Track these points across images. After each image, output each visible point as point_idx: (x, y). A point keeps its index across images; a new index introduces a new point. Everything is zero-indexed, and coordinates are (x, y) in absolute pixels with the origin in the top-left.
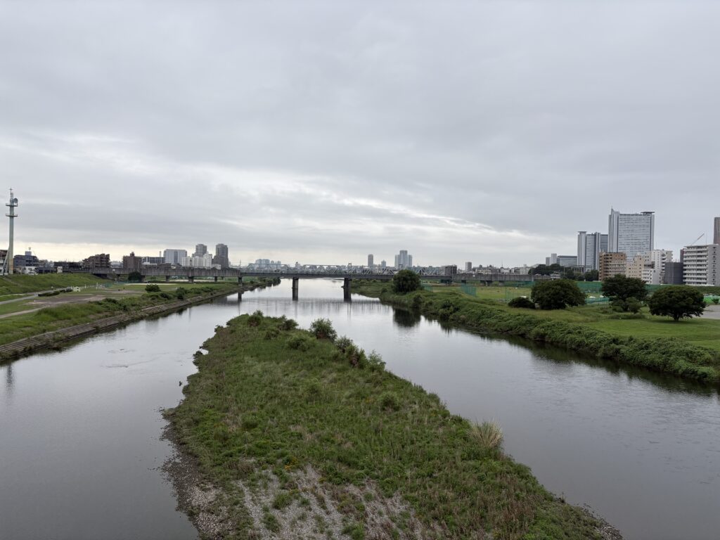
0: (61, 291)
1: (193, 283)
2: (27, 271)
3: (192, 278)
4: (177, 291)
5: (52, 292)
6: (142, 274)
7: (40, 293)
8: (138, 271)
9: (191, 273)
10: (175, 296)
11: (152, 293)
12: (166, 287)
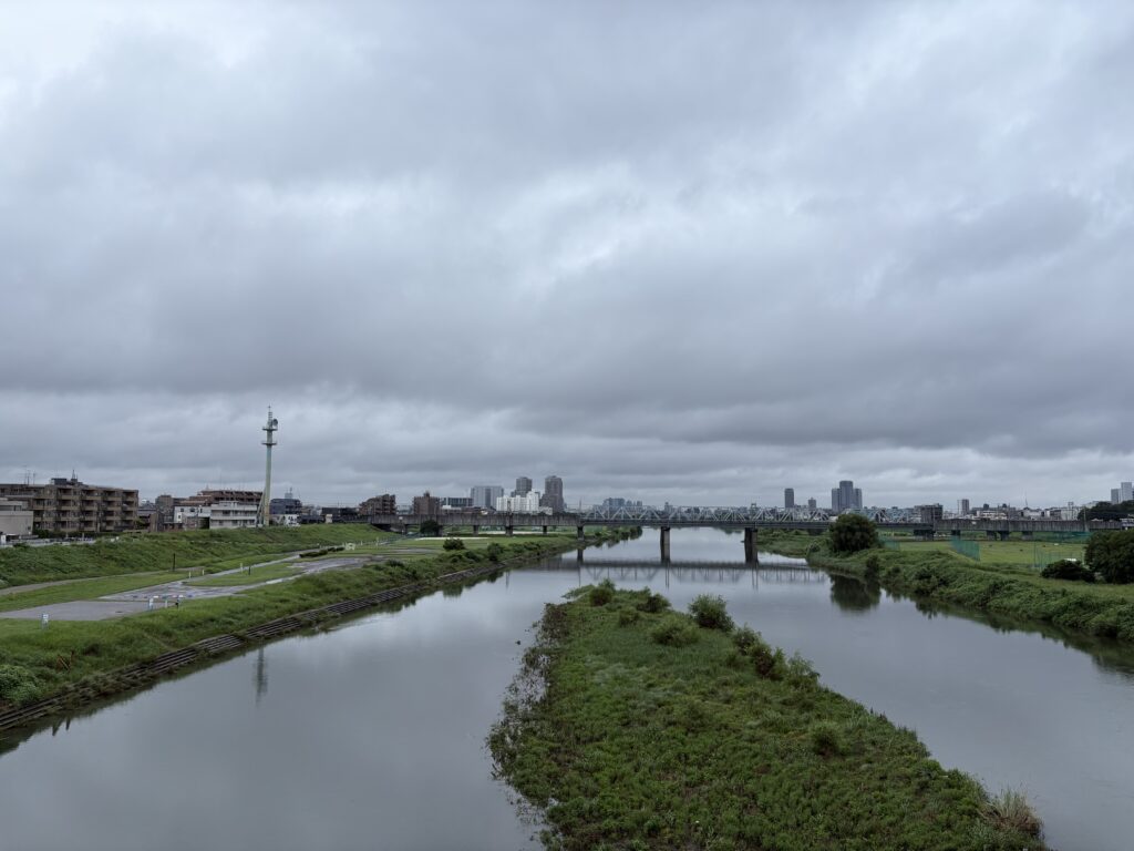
0: (330, 550)
1: (512, 535)
2: (288, 521)
3: (510, 529)
4: (489, 549)
5: (318, 551)
6: (440, 524)
7: (302, 553)
8: (435, 519)
9: (510, 520)
10: (486, 557)
11: (453, 552)
12: (473, 543)
